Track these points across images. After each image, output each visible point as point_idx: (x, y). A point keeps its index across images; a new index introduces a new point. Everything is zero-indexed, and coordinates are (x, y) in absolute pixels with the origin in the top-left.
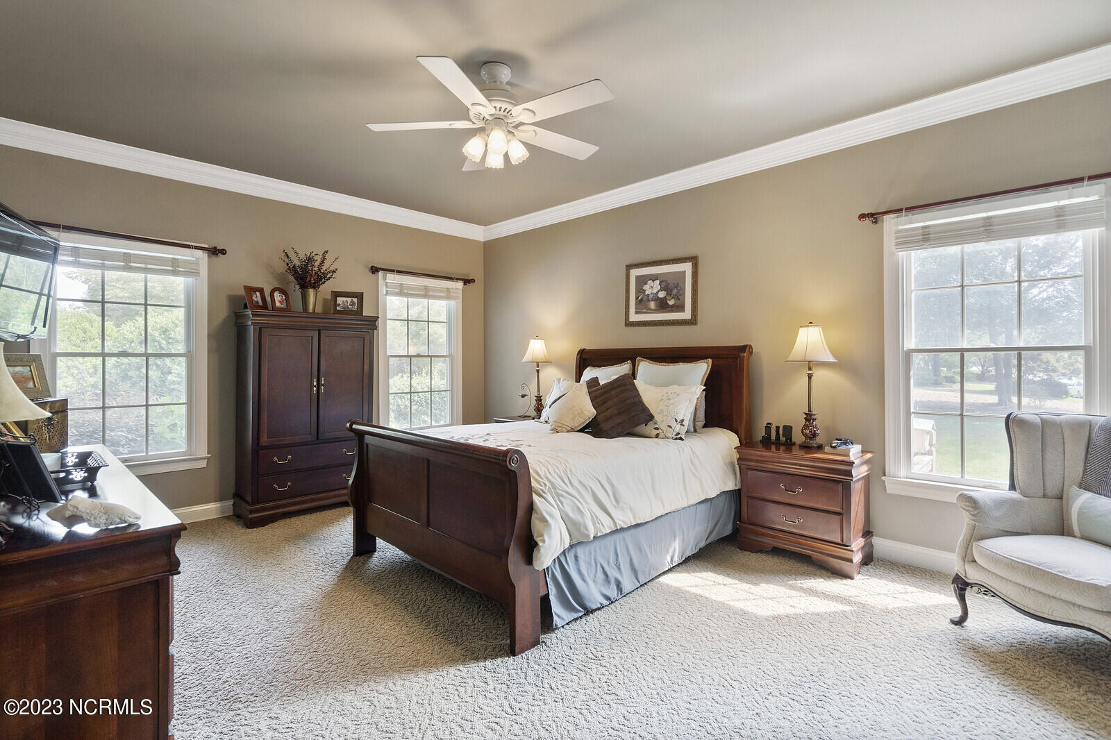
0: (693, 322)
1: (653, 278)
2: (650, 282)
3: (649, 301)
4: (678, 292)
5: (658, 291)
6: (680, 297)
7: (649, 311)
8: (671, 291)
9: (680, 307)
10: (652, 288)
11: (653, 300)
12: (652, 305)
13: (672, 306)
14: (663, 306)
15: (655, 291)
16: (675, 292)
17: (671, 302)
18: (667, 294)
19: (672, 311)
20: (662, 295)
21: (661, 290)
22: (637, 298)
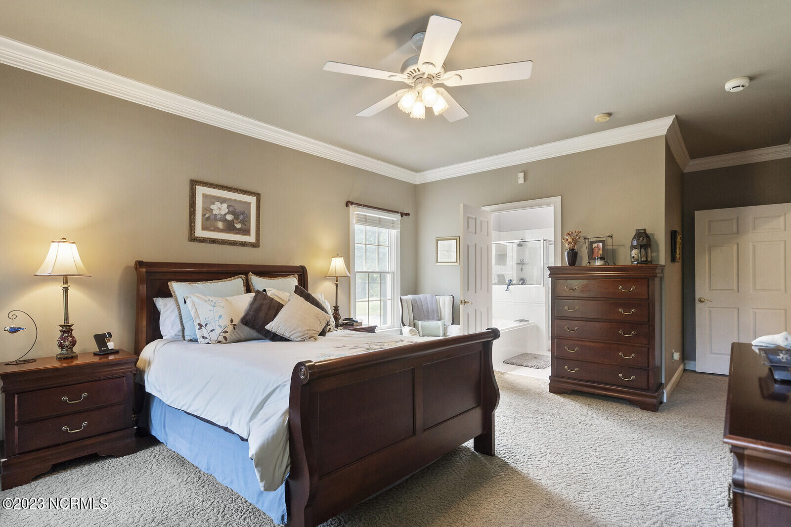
0: (256, 245)
1: (223, 200)
2: (218, 204)
3: (216, 220)
4: (245, 218)
5: (226, 214)
6: (246, 221)
7: (216, 230)
8: (238, 216)
9: (246, 232)
10: (220, 209)
11: (220, 221)
12: (220, 225)
13: (239, 229)
14: (230, 227)
15: (223, 213)
16: (241, 217)
17: (238, 226)
18: (234, 218)
19: (239, 233)
20: (229, 217)
21: (229, 213)
22: (204, 215)
